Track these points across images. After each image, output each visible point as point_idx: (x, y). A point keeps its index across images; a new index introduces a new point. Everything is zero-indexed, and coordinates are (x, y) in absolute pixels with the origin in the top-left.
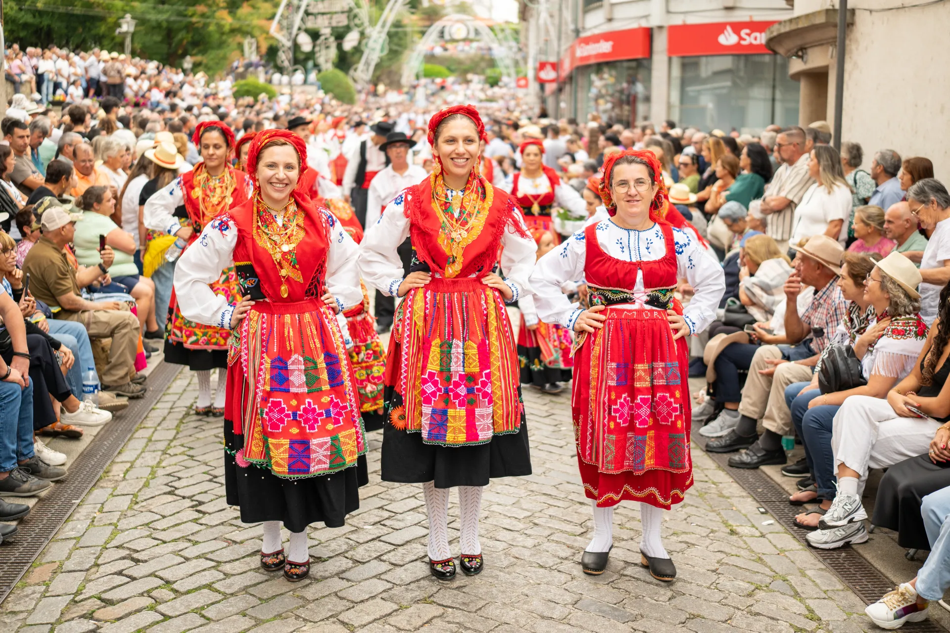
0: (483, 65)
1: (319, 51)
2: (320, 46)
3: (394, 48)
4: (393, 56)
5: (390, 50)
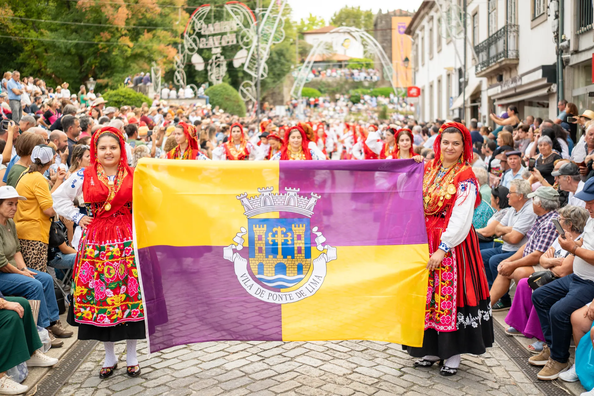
0: (347, 87)
1: (211, 70)
2: (211, 65)
3: (277, 72)
4: (276, 80)
5: (274, 74)
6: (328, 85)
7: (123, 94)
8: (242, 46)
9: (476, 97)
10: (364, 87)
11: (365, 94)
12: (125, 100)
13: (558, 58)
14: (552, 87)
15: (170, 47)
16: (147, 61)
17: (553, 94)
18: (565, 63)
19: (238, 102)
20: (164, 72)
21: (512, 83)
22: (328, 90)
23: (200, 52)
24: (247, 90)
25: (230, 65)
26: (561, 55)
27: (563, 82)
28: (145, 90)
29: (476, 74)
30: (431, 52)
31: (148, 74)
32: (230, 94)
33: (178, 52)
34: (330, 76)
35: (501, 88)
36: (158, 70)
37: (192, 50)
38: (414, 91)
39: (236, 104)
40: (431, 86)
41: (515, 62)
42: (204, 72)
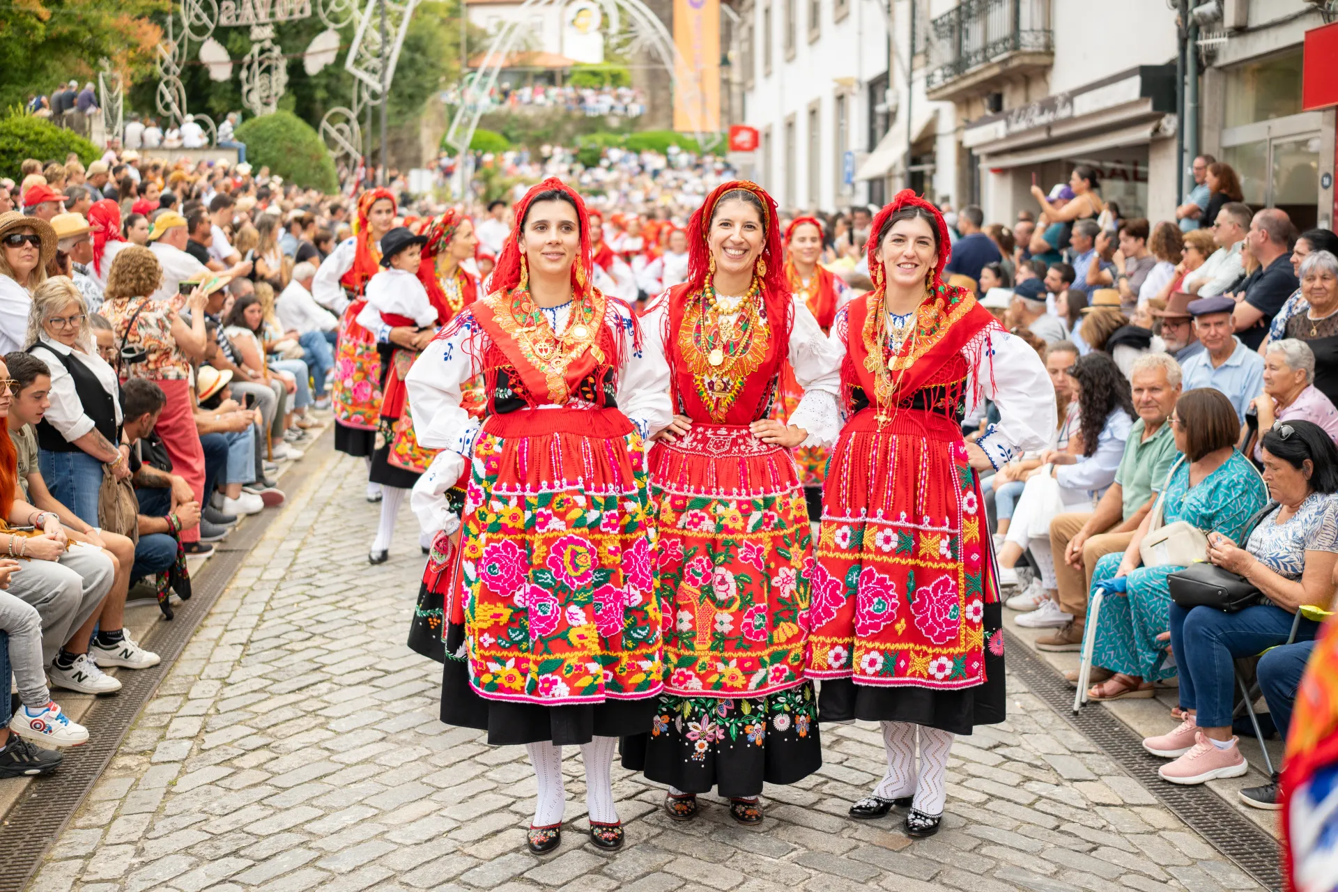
1: (247, 80)
2: (249, 68)
3: (408, 91)
4: (405, 108)
5: (400, 95)
6: (526, 124)
7: (22, 132)
8: (326, 22)
9: (922, 150)
10: (609, 129)
11: (611, 145)
12: (27, 148)
13: (1183, 48)
14: (1164, 122)
15: (144, 21)
16: (86, 54)
17: (1165, 140)
18: (1203, 61)
19: (319, 158)
20: (130, 83)
21: (1042, 112)
22: (525, 135)
23: (222, 35)
24: (341, 131)
25: (296, 70)
26: (1196, 39)
27: (1198, 110)
28: (83, 126)
29: (928, 93)
30: (790, 42)
31: (90, 86)
32: (299, 137)
33: (165, 36)
34: (531, 103)
35: (1008, 125)
36: (114, 80)
37: (200, 30)
38: (744, 137)
39: (313, 164)
40: (790, 125)
41: (1043, 60)
42: (230, 87)
